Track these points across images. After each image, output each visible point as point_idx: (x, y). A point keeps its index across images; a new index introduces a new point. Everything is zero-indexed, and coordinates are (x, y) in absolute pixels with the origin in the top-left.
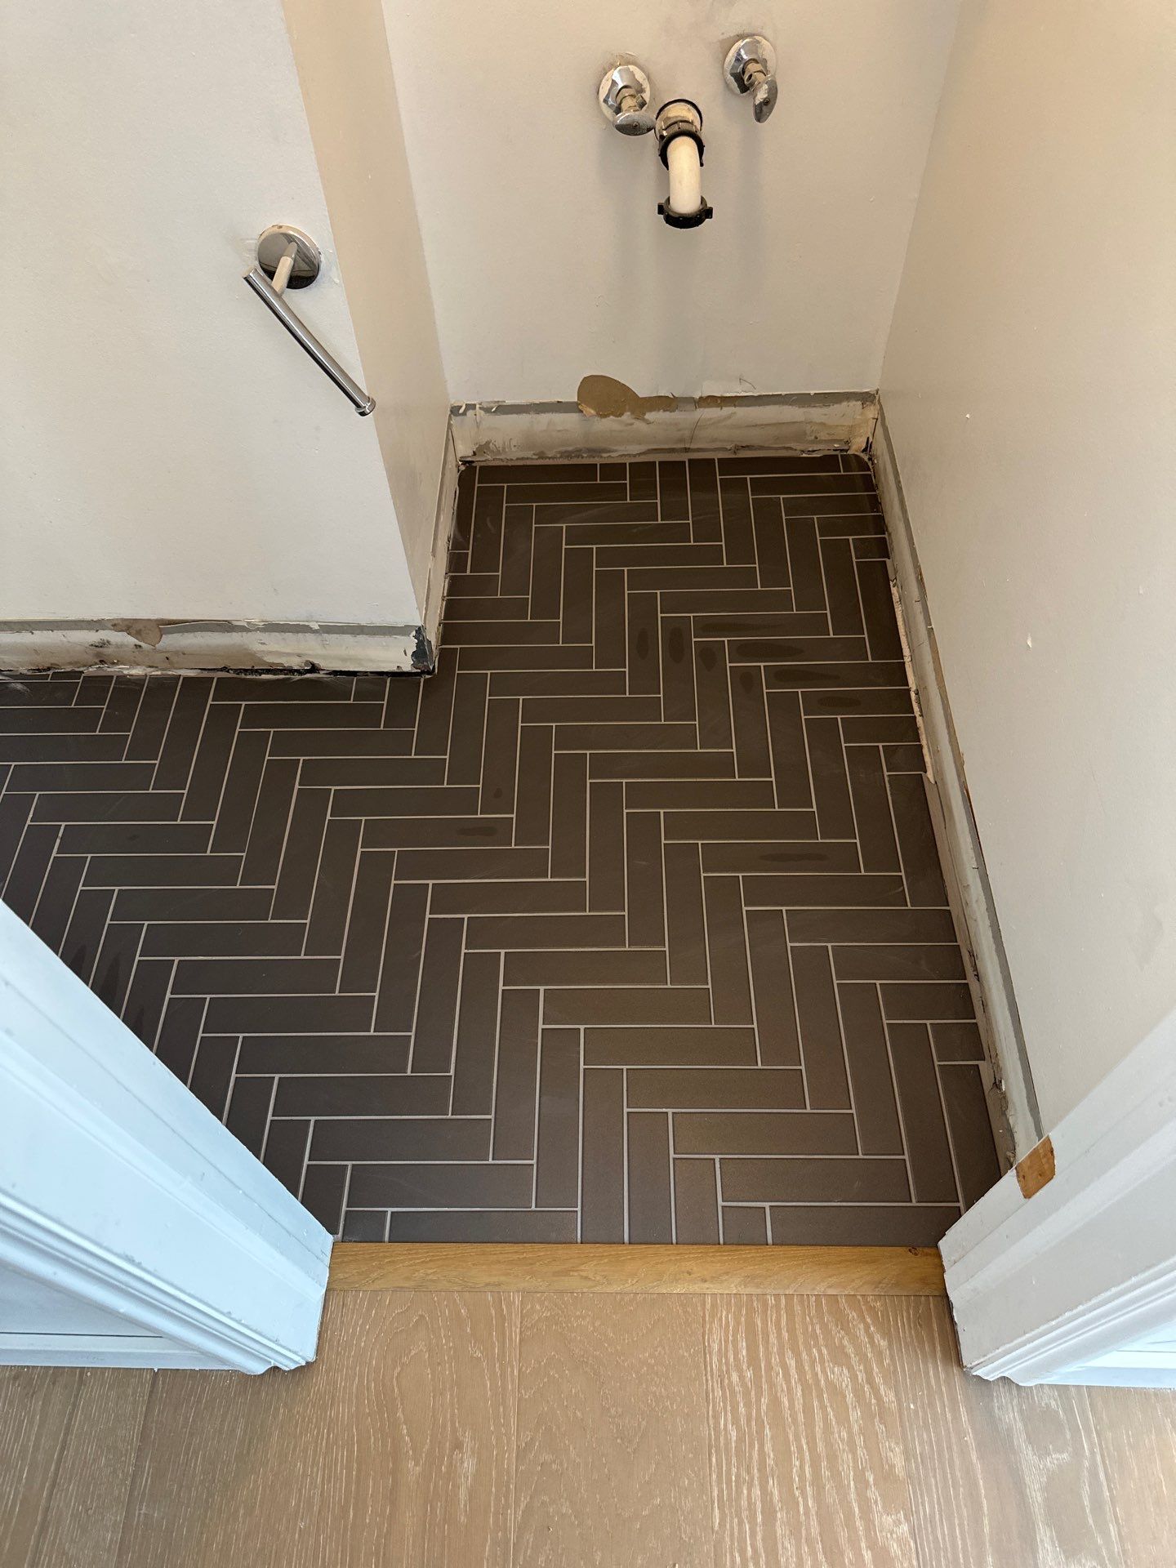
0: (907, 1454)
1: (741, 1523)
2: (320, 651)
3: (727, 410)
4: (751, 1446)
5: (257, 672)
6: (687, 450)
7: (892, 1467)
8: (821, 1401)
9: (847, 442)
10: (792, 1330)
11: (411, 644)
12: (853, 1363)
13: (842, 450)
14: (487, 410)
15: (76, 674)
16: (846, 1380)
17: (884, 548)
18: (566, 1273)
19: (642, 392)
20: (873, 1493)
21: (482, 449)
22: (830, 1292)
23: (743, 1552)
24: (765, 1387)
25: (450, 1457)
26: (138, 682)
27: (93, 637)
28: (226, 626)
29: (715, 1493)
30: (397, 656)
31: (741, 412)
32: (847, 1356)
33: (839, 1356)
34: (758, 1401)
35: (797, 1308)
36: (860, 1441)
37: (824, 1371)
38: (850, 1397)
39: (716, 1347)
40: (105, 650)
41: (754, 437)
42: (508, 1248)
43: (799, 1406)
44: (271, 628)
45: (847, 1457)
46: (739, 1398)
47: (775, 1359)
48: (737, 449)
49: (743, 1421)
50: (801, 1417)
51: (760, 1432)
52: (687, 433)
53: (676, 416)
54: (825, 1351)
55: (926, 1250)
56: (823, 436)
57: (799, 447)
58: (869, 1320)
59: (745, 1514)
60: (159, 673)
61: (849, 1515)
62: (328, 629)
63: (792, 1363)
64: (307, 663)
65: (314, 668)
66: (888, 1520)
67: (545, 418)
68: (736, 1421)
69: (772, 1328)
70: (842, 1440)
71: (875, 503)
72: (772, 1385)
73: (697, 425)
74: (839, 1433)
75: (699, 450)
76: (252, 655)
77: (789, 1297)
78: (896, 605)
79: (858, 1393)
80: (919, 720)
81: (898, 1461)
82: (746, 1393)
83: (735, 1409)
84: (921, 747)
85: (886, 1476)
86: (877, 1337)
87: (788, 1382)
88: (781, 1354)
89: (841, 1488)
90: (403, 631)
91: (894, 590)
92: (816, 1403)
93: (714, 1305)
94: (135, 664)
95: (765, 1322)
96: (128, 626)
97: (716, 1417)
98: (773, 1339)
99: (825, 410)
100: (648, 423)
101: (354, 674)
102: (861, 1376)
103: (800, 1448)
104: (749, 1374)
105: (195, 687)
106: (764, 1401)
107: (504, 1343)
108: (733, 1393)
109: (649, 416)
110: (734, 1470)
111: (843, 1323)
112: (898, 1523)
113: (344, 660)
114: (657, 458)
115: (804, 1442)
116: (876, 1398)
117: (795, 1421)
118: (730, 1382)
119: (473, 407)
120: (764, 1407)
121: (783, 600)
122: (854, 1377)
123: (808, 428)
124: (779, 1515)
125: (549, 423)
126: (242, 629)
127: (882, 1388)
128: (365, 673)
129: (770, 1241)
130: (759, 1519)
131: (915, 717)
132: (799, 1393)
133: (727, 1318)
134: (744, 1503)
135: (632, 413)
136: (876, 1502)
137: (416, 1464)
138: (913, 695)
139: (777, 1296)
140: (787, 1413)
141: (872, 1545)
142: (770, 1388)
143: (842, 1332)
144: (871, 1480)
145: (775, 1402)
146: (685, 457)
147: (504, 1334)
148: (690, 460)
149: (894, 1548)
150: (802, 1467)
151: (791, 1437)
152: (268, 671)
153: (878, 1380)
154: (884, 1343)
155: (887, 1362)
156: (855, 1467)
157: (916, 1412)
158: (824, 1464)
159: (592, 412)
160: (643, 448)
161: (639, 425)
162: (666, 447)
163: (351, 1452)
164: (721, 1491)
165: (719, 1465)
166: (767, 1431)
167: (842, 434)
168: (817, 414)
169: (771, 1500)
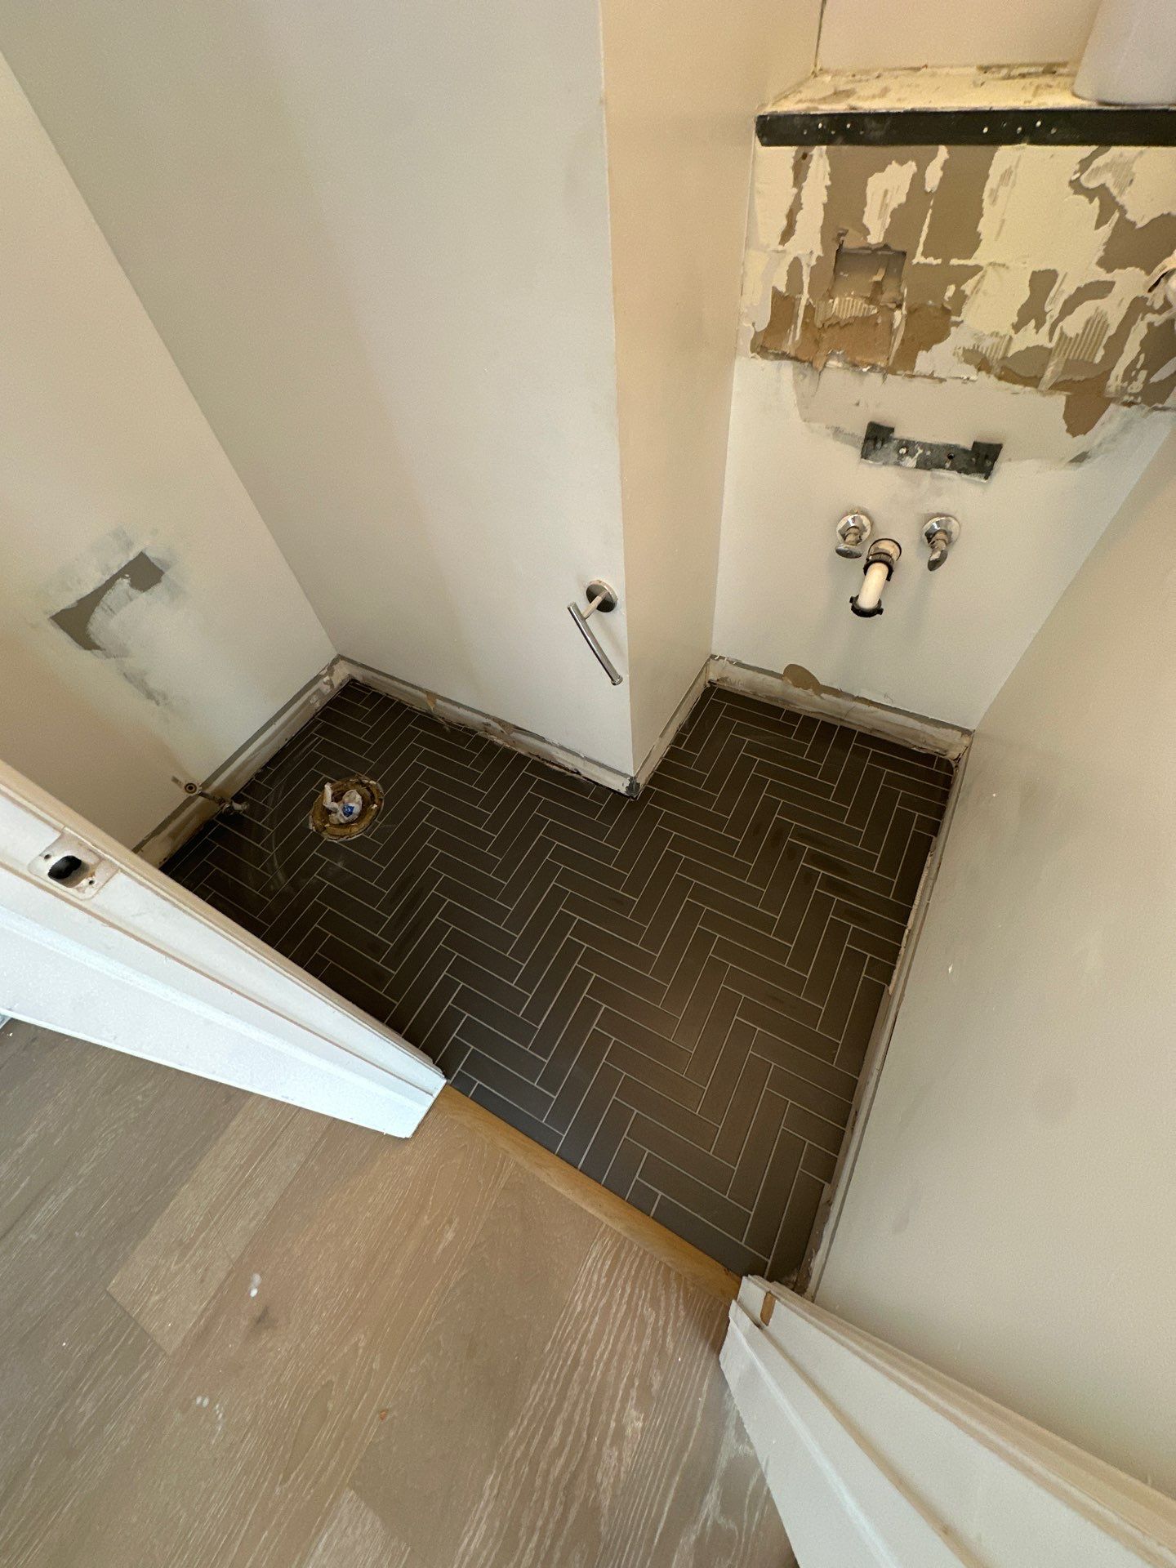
0: (664, 1384)
1: (558, 1359)
2: (582, 767)
3: (872, 708)
4: (585, 1321)
5: (553, 764)
6: (841, 720)
7: (651, 1385)
8: (633, 1321)
9: (945, 751)
10: (637, 1271)
11: (627, 783)
12: (661, 1312)
13: (940, 754)
14: (731, 662)
15: (473, 732)
16: (652, 1319)
17: (935, 829)
18: (540, 1166)
19: (822, 682)
20: (634, 1393)
21: (723, 680)
22: (670, 1265)
23: (552, 1374)
24: (608, 1293)
25: (444, 1226)
26: (497, 747)
27: (486, 720)
28: (542, 739)
29: (555, 1333)
30: (620, 785)
31: (881, 712)
32: (659, 1308)
33: (655, 1303)
34: (601, 1299)
35: (646, 1262)
36: (641, 1358)
37: (643, 1306)
38: (649, 1331)
39: (594, 1255)
40: (488, 727)
41: (887, 728)
42: (522, 1136)
43: (620, 1315)
44: (562, 748)
45: (630, 1362)
46: (592, 1291)
47: (620, 1282)
48: (873, 730)
49: (587, 1304)
50: (618, 1322)
51: (593, 1317)
52: (844, 712)
53: (840, 700)
54: (649, 1296)
55: (735, 1276)
56: (931, 742)
57: (914, 743)
58: (682, 1294)
59: (563, 1355)
60: (509, 746)
61: (615, 1396)
62: (587, 759)
63: (628, 1290)
64: (576, 769)
65: (578, 773)
66: (634, 1413)
67: (762, 676)
68: (584, 1301)
69: (627, 1264)
70: (632, 1351)
71: (945, 797)
72: (612, 1295)
73: (851, 710)
74: (633, 1346)
75: (849, 723)
76: (552, 756)
77: (645, 1253)
78: (925, 869)
79: (655, 1330)
80: (903, 949)
81: (656, 1386)
82: (597, 1289)
83: (586, 1295)
84: (894, 968)
85: (646, 1387)
86: (681, 1307)
87: (621, 1299)
88: (625, 1282)
89: (618, 1378)
90: (625, 775)
91: (929, 858)
92: (629, 1322)
93: (605, 1231)
94: (499, 738)
95: (626, 1257)
96: (500, 722)
97: (575, 1293)
98: (625, 1270)
99: (936, 729)
100: (822, 698)
101: (597, 784)
102: (661, 1323)
103: (608, 1341)
104: (603, 1281)
105: (522, 759)
106: (604, 1301)
107: (495, 1183)
108: (590, 1284)
109: (823, 695)
110: (570, 1328)
111: (667, 1286)
112: (638, 1419)
113: (593, 775)
114: (821, 718)
115: (612, 1337)
116: (662, 1341)
117: (613, 1323)
118: (591, 1279)
119: (724, 658)
120: (601, 1304)
121: (854, 836)
122: (657, 1321)
123: (922, 735)
124: (580, 1368)
125: (764, 679)
126: (549, 743)
127: (669, 1337)
128: (601, 785)
129: (652, 1214)
130: (569, 1363)
131: (901, 947)
132: (623, 1310)
133: (608, 1242)
134: (566, 1349)
135: (814, 690)
136: (632, 1399)
137: (428, 1219)
138: (907, 932)
139: (639, 1249)
140: (612, 1316)
141: (619, 1421)
142: (610, 1297)
143: (664, 1292)
144: (637, 1384)
145: (608, 1305)
146: (839, 724)
147: (497, 1179)
148: (841, 727)
149: (629, 1431)
150: (604, 1350)
151: (607, 1331)
152: (557, 765)
153: (669, 1331)
154: (683, 1313)
155: (679, 1324)
156: (632, 1371)
157: (680, 1364)
158: (616, 1357)
159: (790, 682)
160: (815, 710)
161: (816, 698)
162: (830, 714)
163: (404, 1193)
164: (558, 1333)
165: (564, 1320)
166: (597, 1319)
167: (945, 747)
168: (929, 729)
169: (580, 1358)
